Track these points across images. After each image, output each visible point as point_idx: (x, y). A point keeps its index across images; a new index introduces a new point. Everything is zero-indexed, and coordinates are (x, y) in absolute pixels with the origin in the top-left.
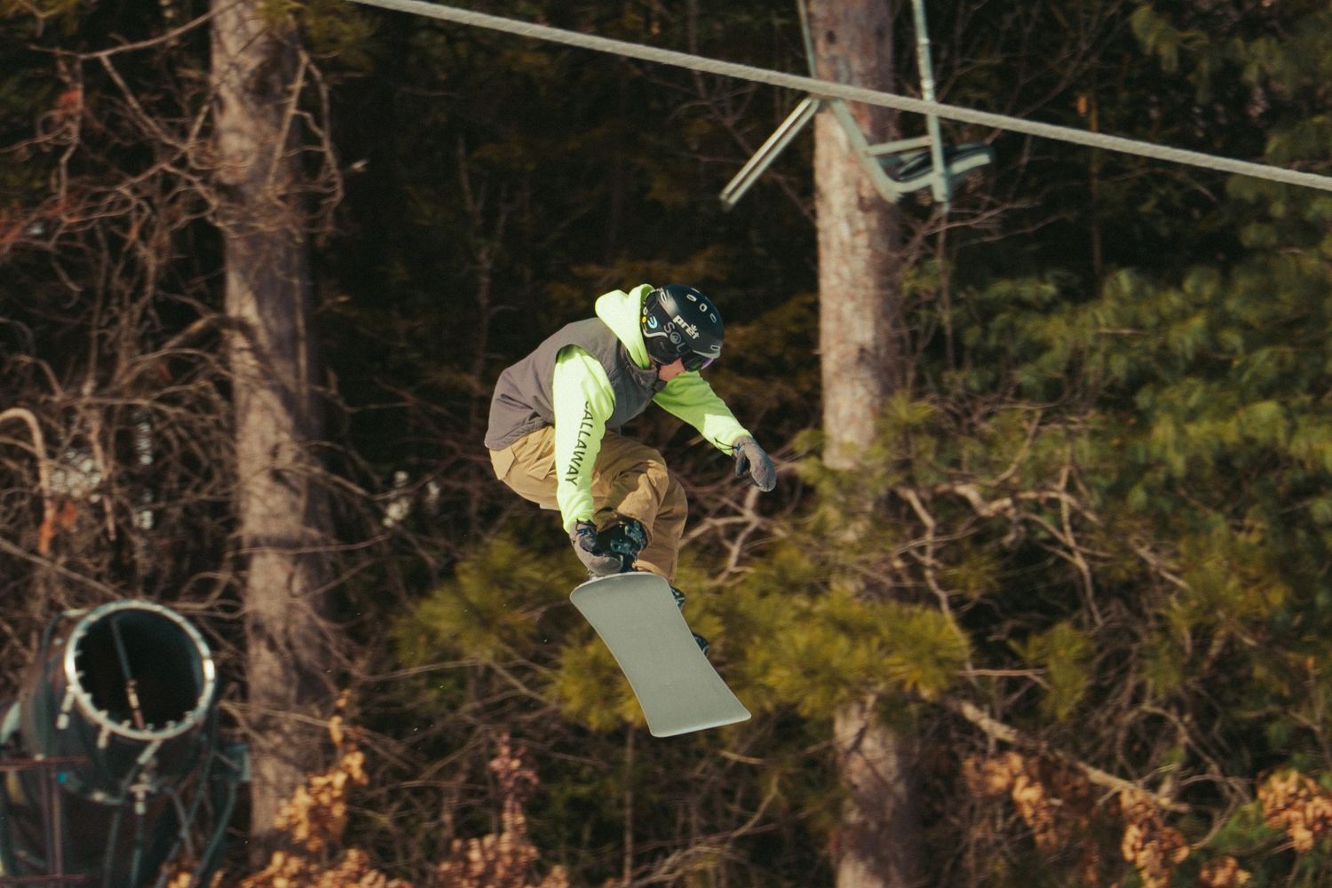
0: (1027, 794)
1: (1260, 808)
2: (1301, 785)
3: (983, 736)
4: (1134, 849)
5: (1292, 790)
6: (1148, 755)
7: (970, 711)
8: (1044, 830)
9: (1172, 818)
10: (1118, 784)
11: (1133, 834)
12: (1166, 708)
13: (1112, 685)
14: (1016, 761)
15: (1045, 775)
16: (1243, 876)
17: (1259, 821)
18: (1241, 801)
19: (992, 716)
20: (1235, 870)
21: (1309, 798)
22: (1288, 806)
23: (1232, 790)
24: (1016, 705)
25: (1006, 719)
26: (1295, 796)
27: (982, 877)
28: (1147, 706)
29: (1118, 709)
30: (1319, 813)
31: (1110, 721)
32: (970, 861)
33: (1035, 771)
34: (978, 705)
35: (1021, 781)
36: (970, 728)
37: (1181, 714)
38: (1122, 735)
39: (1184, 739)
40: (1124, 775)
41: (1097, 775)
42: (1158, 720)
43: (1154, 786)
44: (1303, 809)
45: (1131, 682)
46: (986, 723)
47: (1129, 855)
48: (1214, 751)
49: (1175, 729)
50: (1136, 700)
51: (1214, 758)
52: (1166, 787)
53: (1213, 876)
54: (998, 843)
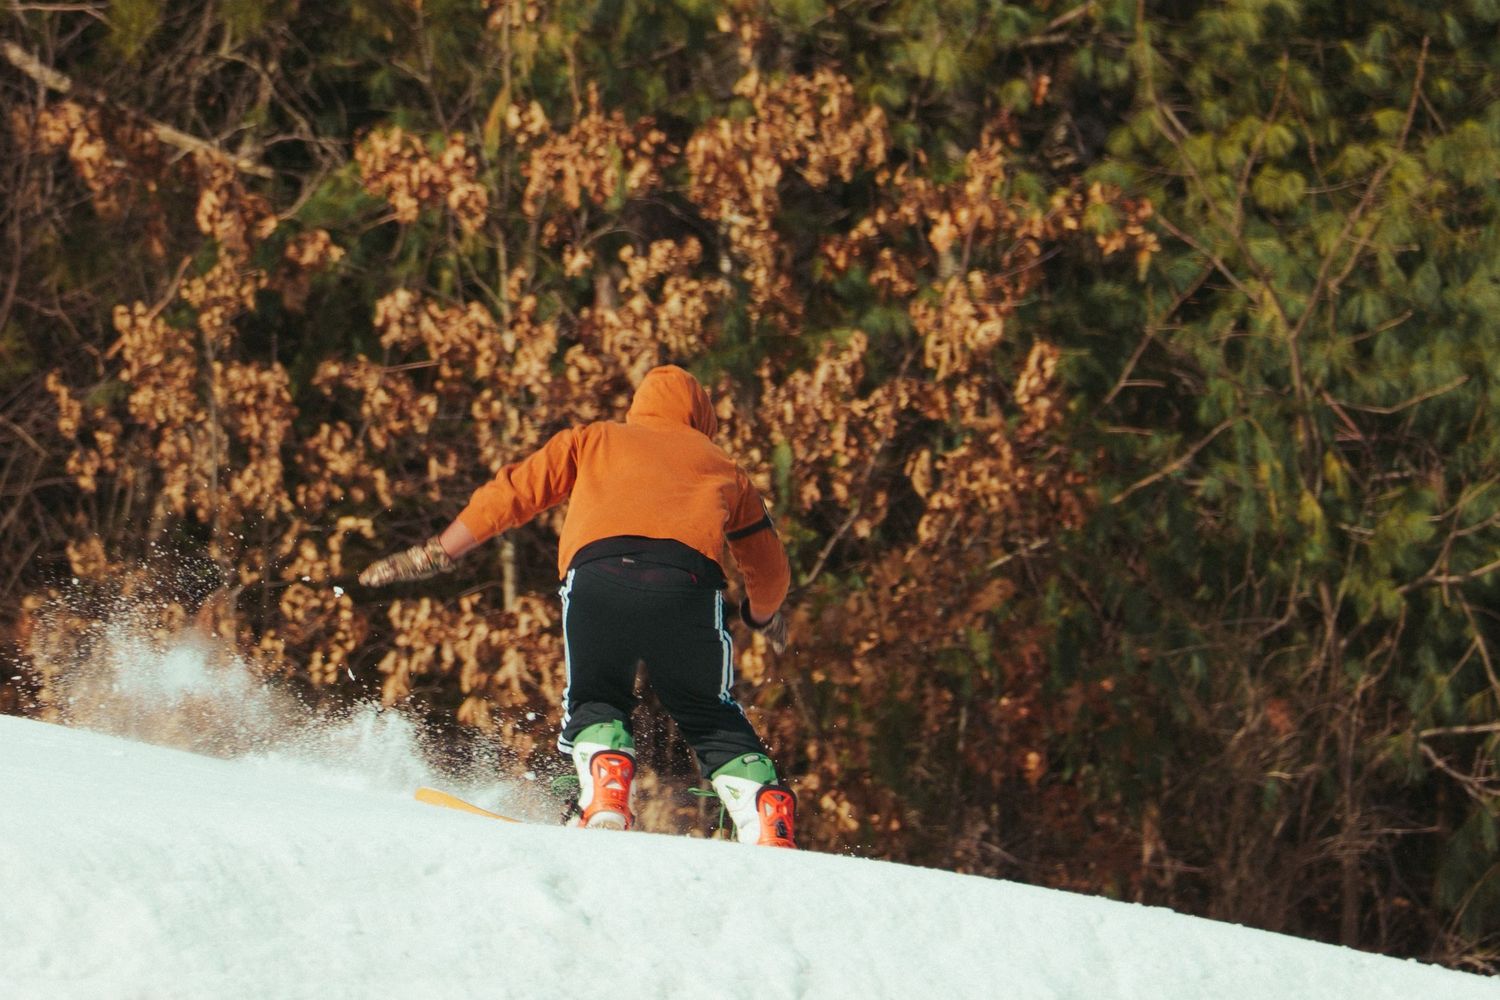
0: (87, 152)
1: (357, 172)
2: (406, 144)
3: (32, 84)
4: (211, 219)
5: (396, 149)
6: (225, 110)
7: (15, 54)
8: (105, 197)
9: (253, 183)
10: (189, 143)
11: (209, 200)
12: (248, 55)
13: (185, 26)
14: (73, 112)
15: (107, 129)
16: (336, 253)
17: (355, 188)
18: (335, 165)
19: (43, 60)
20: (326, 246)
21: (415, 158)
22: (390, 168)
23: (324, 152)
24: (72, 45)
25: (61, 65)
26: (398, 156)
27: (28, 250)
28: (225, 51)
29: (191, 55)
30: (426, 177)
31: (181, 70)
32: (14, 232)
33: (94, 124)
34: (27, 47)
35: (80, 136)
36: (17, 74)
37: (264, 62)
38: (195, 84)
39: (267, 91)
40: (197, 132)
41: (165, 132)
42: (236, 67)
43: (232, 146)
44: (408, 172)
45: (206, 24)
46: (34, 68)
47: (205, 227)
48: (303, 106)
49: (258, 78)
50: (213, 44)
51: (303, 113)
52: (246, 148)
53: (301, 252)
54: (48, 212)
